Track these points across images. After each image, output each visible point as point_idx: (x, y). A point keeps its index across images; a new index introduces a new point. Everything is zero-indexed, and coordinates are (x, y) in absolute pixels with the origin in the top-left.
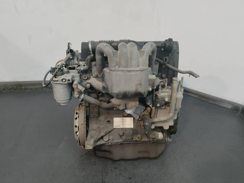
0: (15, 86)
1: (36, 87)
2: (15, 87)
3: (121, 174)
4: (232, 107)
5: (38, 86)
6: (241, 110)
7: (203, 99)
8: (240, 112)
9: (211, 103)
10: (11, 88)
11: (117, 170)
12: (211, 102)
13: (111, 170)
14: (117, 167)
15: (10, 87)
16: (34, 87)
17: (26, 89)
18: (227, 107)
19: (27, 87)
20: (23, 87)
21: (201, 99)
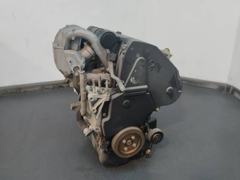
1: (35, 89)
4: (218, 87)
6: (226, 89)
7: (192, 84)
8: (225, 90)
9: (199, 87)
12: (199, 85)
15: (10, 91)
17: (25, 92)
18: (213, 88)
19: (26, 90)
20: (22, 91)
21: (189, 84)
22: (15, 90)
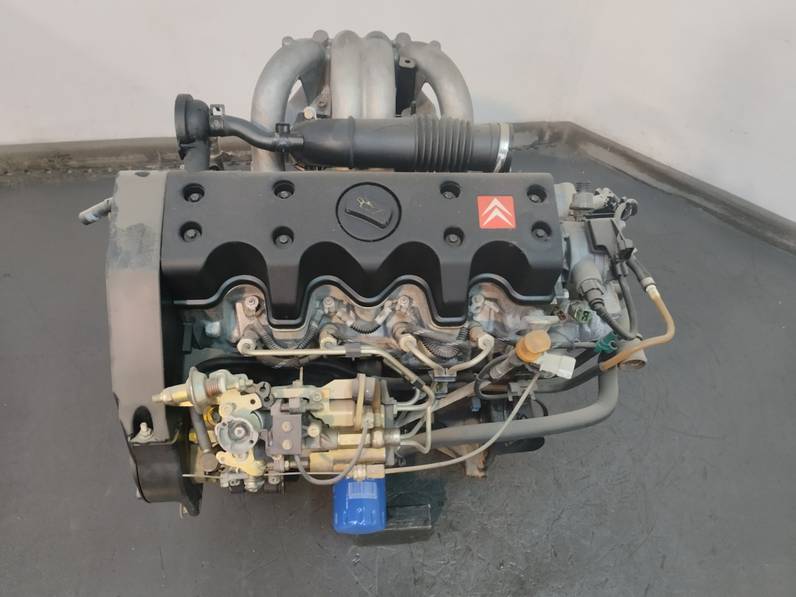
0: (42, 158)
2: (43, 162)
3: (470, 550)
5: (131, 157)
10: (30, 167)
11: (456, 533)
13: (439, 535)
14: (454, 524)
15: (26, 163)
16: (113, 159)
17: (84, 168)
19: (90, 162)
20: (73, 163)
22: (46, 160)
